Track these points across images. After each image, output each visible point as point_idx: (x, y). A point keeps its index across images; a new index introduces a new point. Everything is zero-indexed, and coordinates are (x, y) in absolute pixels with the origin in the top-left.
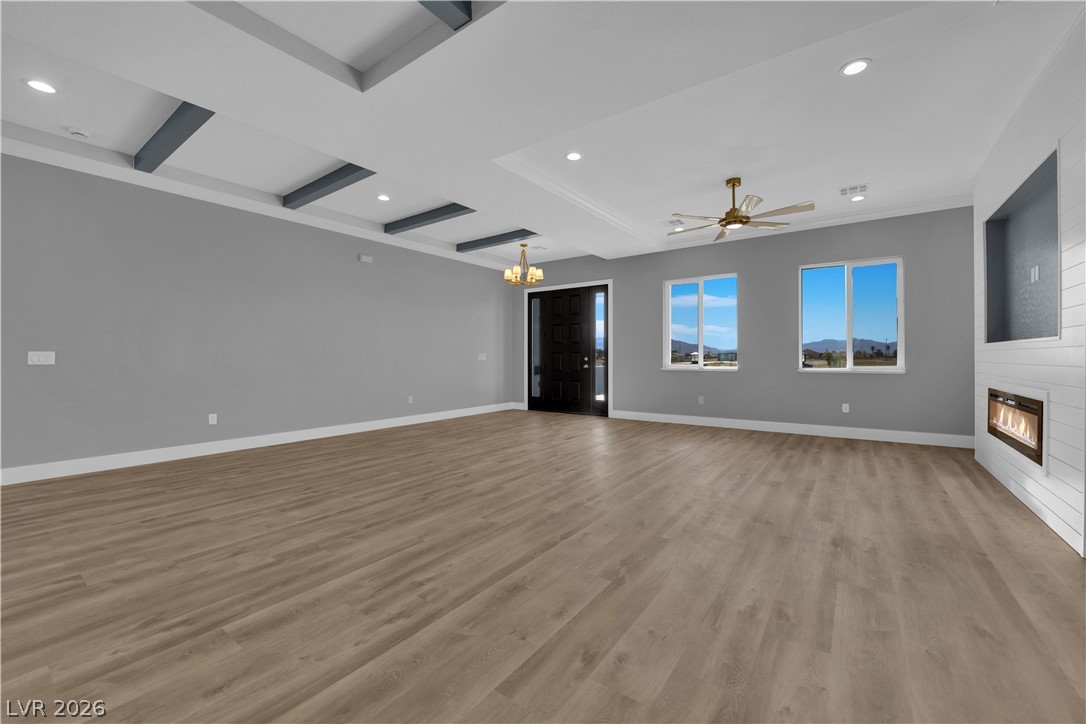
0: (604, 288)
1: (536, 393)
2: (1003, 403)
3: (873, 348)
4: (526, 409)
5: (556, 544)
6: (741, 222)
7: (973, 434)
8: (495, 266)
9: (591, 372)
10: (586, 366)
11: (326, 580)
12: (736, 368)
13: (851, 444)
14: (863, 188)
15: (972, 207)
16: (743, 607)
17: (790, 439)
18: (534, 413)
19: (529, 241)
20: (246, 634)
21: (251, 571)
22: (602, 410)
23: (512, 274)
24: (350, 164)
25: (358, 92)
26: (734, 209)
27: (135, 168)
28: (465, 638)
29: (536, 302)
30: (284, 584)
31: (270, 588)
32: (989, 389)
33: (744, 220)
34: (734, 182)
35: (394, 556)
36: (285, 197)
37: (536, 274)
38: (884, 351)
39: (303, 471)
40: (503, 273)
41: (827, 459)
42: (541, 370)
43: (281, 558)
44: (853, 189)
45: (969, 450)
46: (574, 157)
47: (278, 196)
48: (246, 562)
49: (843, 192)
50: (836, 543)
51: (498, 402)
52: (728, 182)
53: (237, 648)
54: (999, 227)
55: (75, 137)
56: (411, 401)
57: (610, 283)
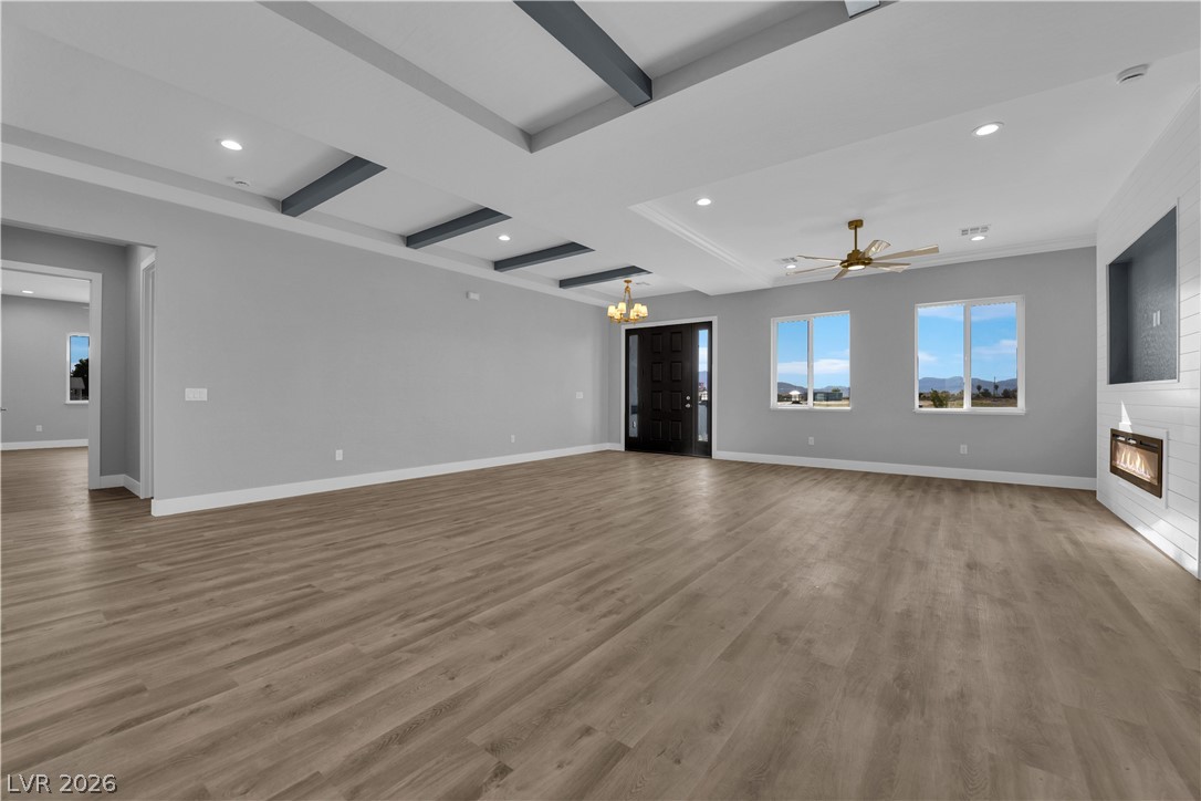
0: (708, 325)
1: (634, 433)
2: (1125, 443)
3: (979, 388)
4: (623, 450)
5: (715, 565)
6: (864, 264)
7: (1095, 477)
8: (600, 302)
9: (693, 412)
10: (688, 406)
11: (530, 588)
12: (849, 408)
13: (971, 486)
14: (985, 229)
15: (1095, 248)
16: (899, 611)
17: (907, 481)
18: (631, 454)
19: (635, 278)
20: (492, 624)
21: (456, 583)
22: (706, 451)
23: (615, 311)
24: (487, 209)
25: (529, 153)
26: (856, 251)
27: (282, 212)
28: (672, 627)
29: (634, 339)
30: (495, 590)
31: (486, 594)
32: (1112, 430)
33: (867, 261)
34: (855, 225)
35: (575, 573)
36: (408, 237)
37: (641, 310)
38: (991, 390)
39: (438, 505)
40: (607, 309)
41: (948, 499)
42: (639, 410)
43: (477, 573)
44: (975, 230)
45: (1091, 491)
46: (704, 202)
47: (402, 236)
48: (448, 575)
49: (964, 232)
50: (972, 566)
51: (594, 442)
52: (850, 224)
53: (492, 633)
54: (1123, 272)
55: (239, 186)
56: (513, 441)
57: (715, 320)
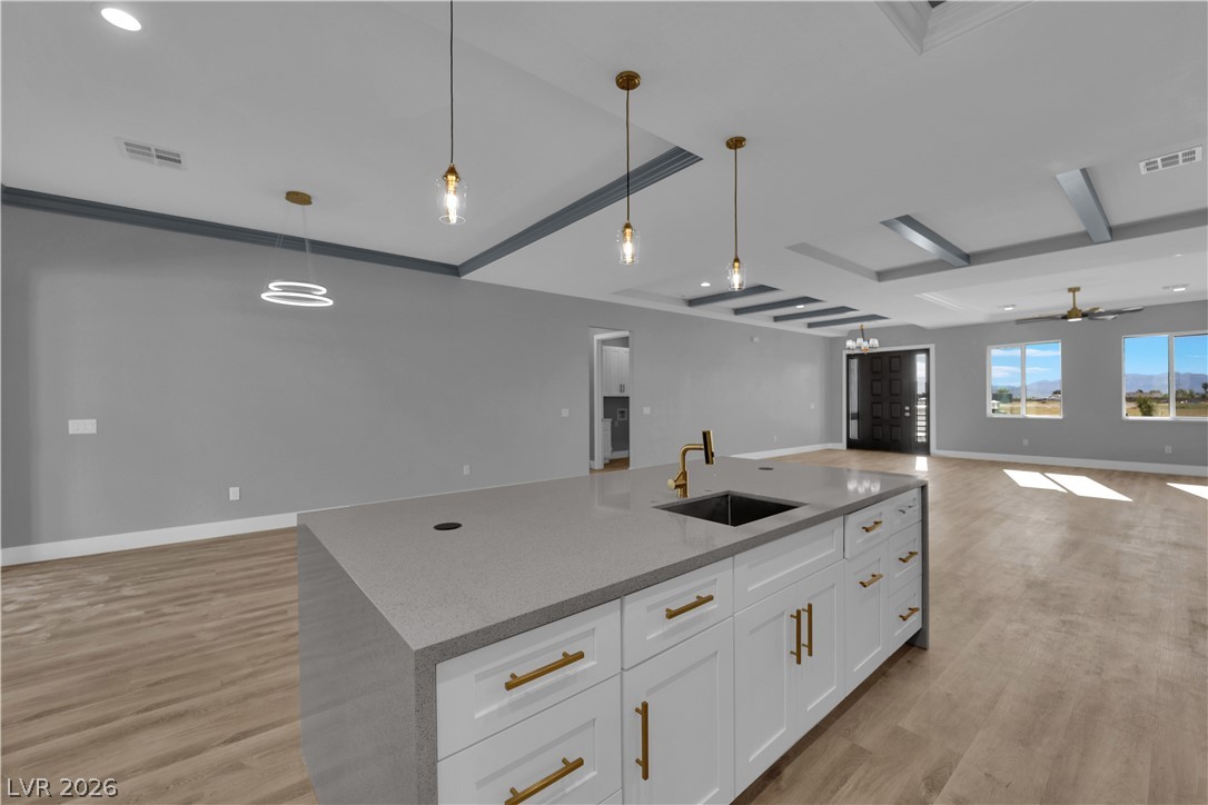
0: (927, 351)
1: (854, 434)
4: (845, 448)
9: (912, 418)
10: (907, 414)
12: (1060, 418)
18: (852, 452)
22: (924, 449)
26: (1075, 308)
29: (855, 362)
34: (1073, 290)
42: (859, 417)
44: (1175, 287)
52: (1070, 290)
57: (932, 347)
